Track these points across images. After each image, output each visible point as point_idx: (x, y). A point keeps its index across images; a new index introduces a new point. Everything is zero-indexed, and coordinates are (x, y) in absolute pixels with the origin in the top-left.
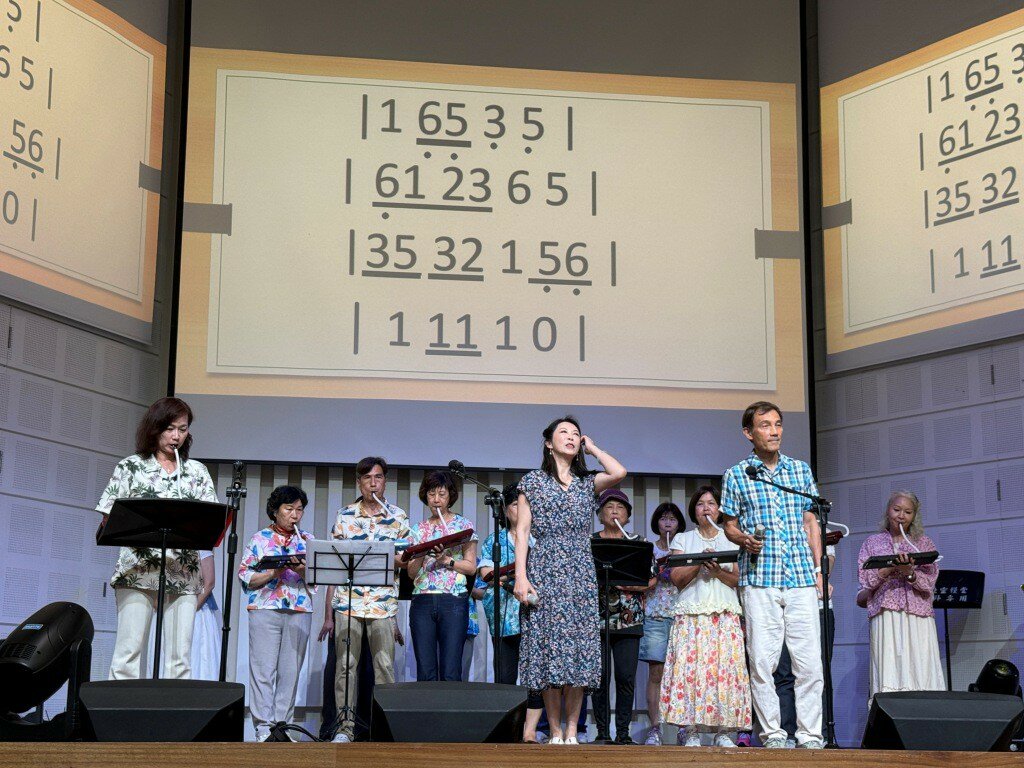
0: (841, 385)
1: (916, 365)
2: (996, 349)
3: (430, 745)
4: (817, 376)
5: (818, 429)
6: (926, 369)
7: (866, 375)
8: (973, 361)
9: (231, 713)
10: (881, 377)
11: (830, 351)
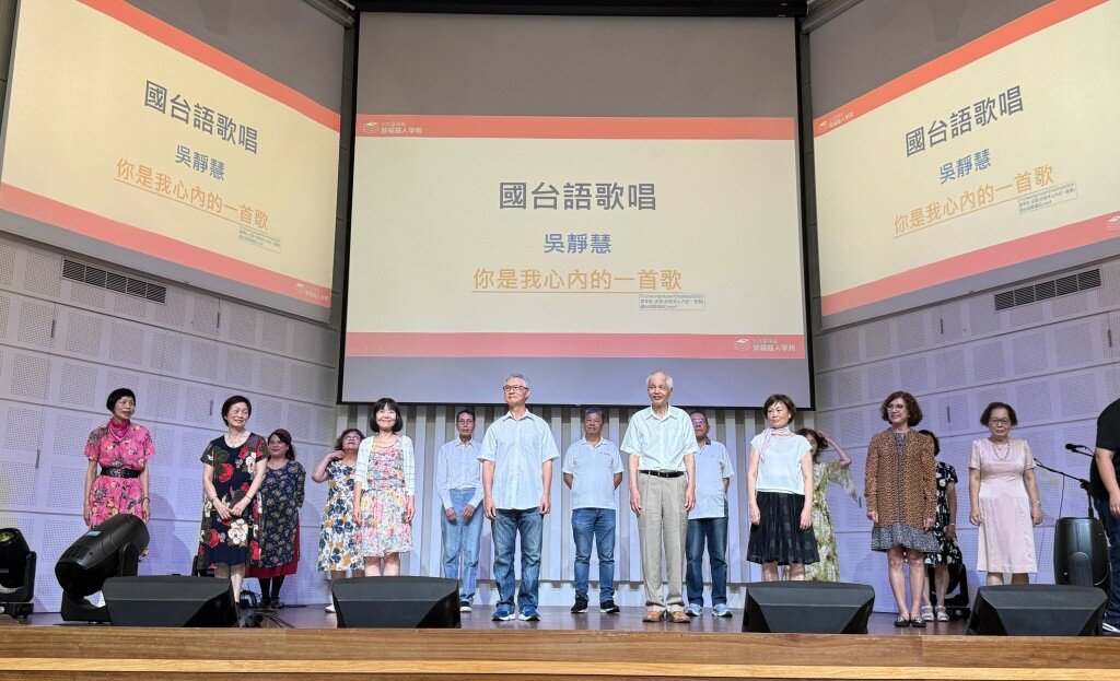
0: (833, 337)
1: (886, 321)
2: (944, 307)
3: (362, 630)
4: (814, 332)
5: (815, 371)
6: (893, 322)
7: (848, 331)
8: (927, 315)
9: (218, 603)
10: (862, 330)
11: (823, 315)
